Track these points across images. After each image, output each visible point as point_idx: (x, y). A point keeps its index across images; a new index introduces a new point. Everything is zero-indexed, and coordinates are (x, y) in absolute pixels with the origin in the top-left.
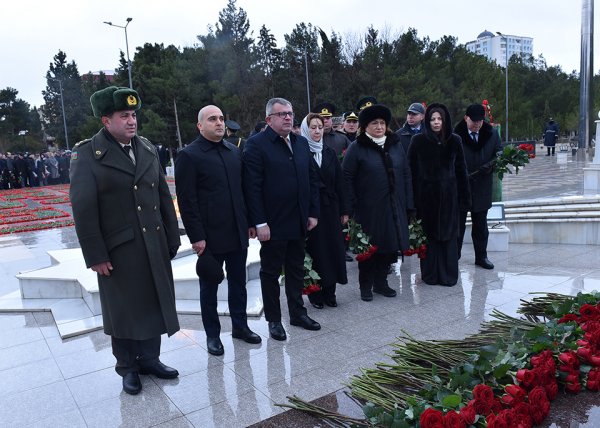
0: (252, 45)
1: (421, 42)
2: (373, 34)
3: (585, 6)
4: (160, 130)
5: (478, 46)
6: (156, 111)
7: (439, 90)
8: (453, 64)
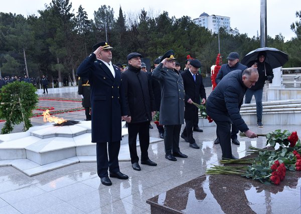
0: (73, 17)
1: (171, 20)
2: (144, 14)
3: (262, 4)
4: (14, 67)
5: (200, 21)
6: (12, 55)
7: (182, 46)
8: (189, 32)
